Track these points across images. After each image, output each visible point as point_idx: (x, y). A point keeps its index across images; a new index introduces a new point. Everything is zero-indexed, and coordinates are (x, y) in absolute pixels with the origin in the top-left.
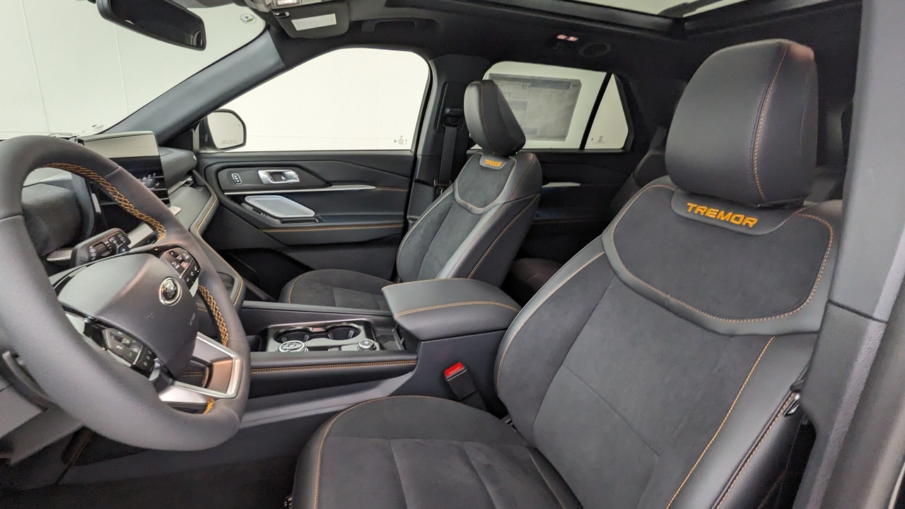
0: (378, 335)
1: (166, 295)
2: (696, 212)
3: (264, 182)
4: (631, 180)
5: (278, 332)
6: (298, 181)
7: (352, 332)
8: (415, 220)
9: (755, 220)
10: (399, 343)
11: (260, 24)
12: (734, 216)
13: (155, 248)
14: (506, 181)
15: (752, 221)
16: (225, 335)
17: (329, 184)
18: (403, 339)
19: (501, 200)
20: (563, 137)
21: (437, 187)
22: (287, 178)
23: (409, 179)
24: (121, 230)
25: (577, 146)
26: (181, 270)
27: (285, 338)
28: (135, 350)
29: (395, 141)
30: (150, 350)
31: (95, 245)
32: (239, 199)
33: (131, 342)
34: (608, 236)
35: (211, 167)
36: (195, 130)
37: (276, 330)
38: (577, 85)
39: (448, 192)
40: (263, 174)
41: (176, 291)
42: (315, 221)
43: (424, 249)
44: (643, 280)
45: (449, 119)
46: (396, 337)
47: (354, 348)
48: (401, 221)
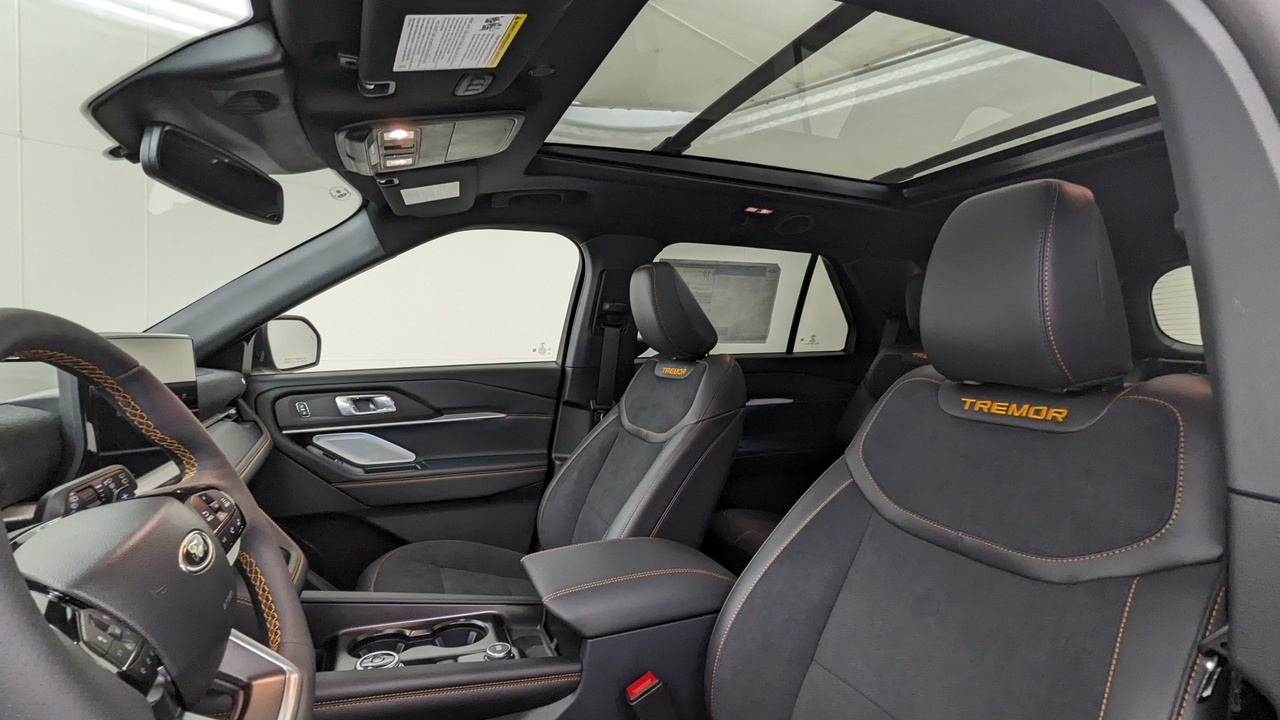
0: (515, 637)
1: (190, 558)
2: (977, 409)
3: (343, 413)
4: (862, 392)
5: (354, 640)
6: (394, 409)
7: (473, 635)
8: (564, 460)
9: (1065, 412)
10: (550, 648)
11: (355, 199)
12: (1032, 410)
13: (178, 489)
14: (696, 392)
15: (1060, 413)
16: (276, 634)
17: (439, 412)
18: (555, 641)
19: (690, 419)
20: (763, 338)
21: (595, 410)
22: (377, 406)
23: (554, 401)
24: (124, 468)
25: (783, 349)
26: (213, 524)
27: (365, 650)
28: (129, 647)
29: (534, 350)
30: (154, 650)
31: (79, 490)
32: (304, 440)
33: (122, 634)
34: (854, 457)
35: (267, 394)
36: (248, 342)
37: (352, 638)
38: (775, 270)
39: (612, 417)
40: (343, 403)
41: (206, 553)
42: (416, 468)
43: (579, 501)
44: (918, 514)
45: (609, 317)
46: (544, 638)
47: (479, 658)
48: (544, 462)
